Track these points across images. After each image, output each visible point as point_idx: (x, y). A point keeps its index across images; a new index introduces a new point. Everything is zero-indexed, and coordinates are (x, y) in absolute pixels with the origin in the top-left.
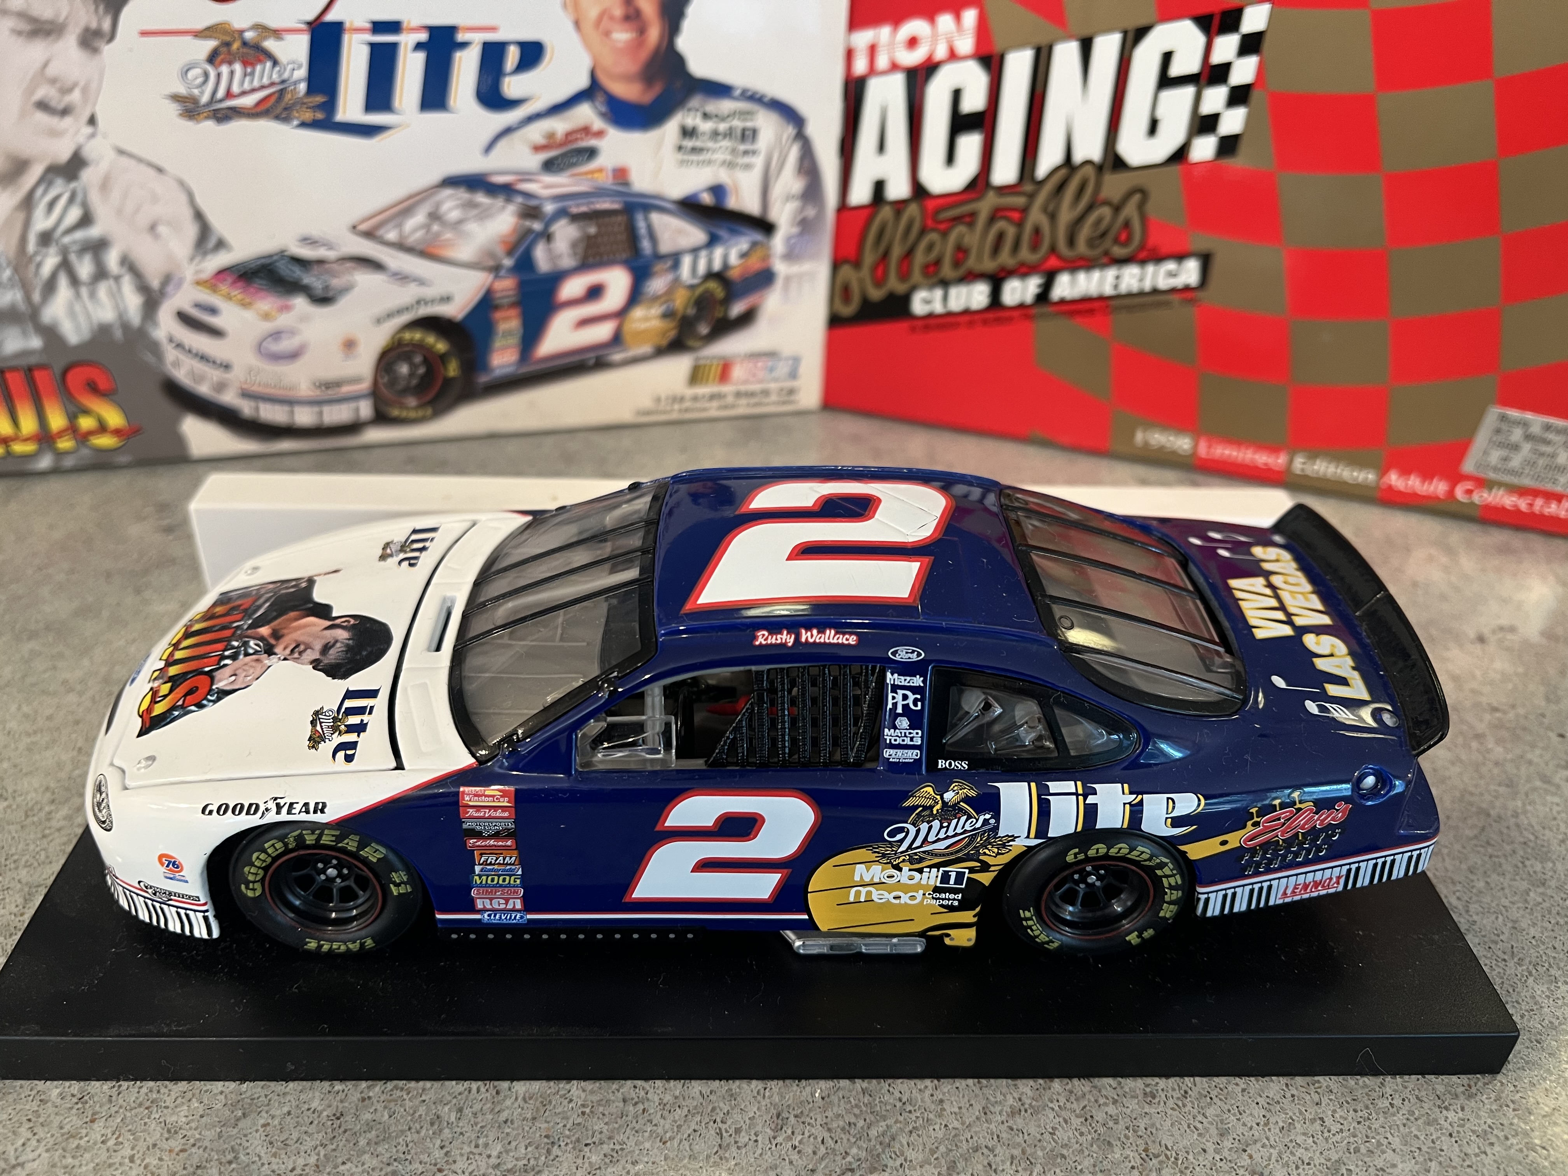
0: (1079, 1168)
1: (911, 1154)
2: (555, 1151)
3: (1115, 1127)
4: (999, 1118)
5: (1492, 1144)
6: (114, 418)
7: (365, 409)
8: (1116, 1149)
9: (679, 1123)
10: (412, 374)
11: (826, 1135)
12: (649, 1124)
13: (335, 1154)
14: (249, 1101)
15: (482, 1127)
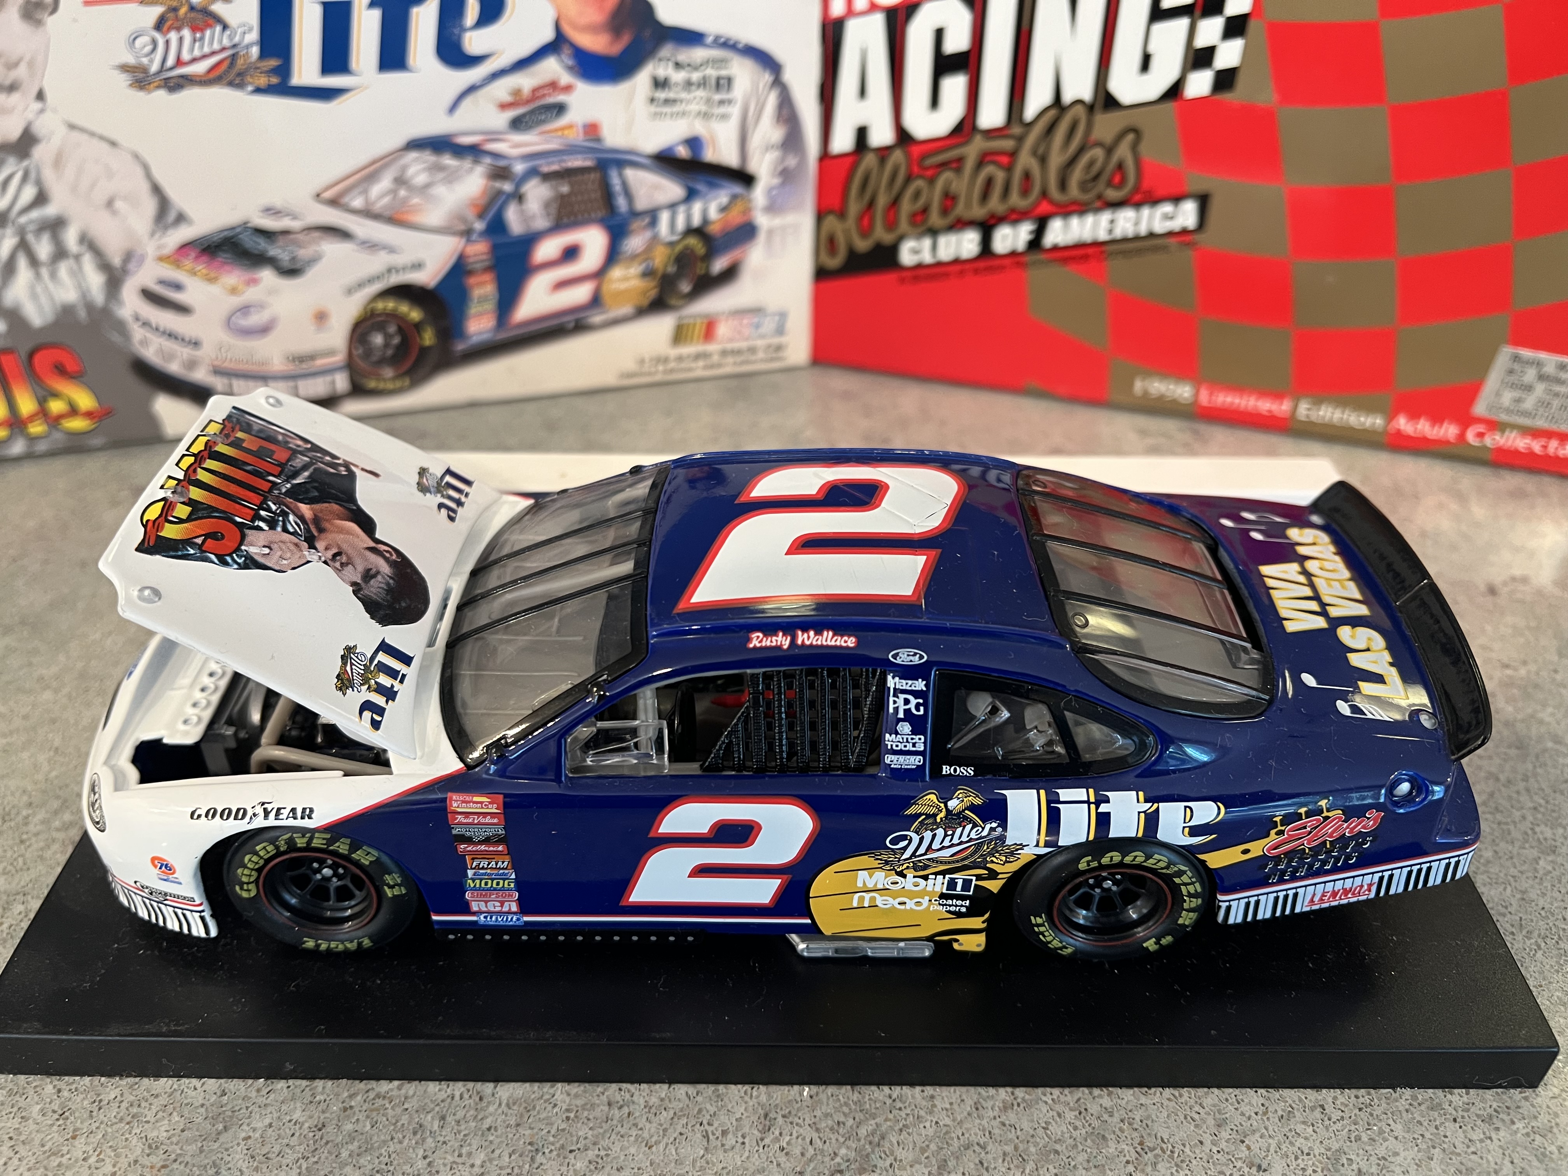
0: (1073, 1163)
1: (900, 1153)
2: (539, 1158)
3: (1110, 1120)
4: (991, 1114)
5: (1497, 1129)
6: (85, 400)
7: (341, 382)
8: (1110, 1143)
9: (664, 1126)
10: (386, 345)
11: (815, 1135)
12: (634, 1128)
13: (316, 1166)
14: (230, 1113)
15: (465, 1135)
